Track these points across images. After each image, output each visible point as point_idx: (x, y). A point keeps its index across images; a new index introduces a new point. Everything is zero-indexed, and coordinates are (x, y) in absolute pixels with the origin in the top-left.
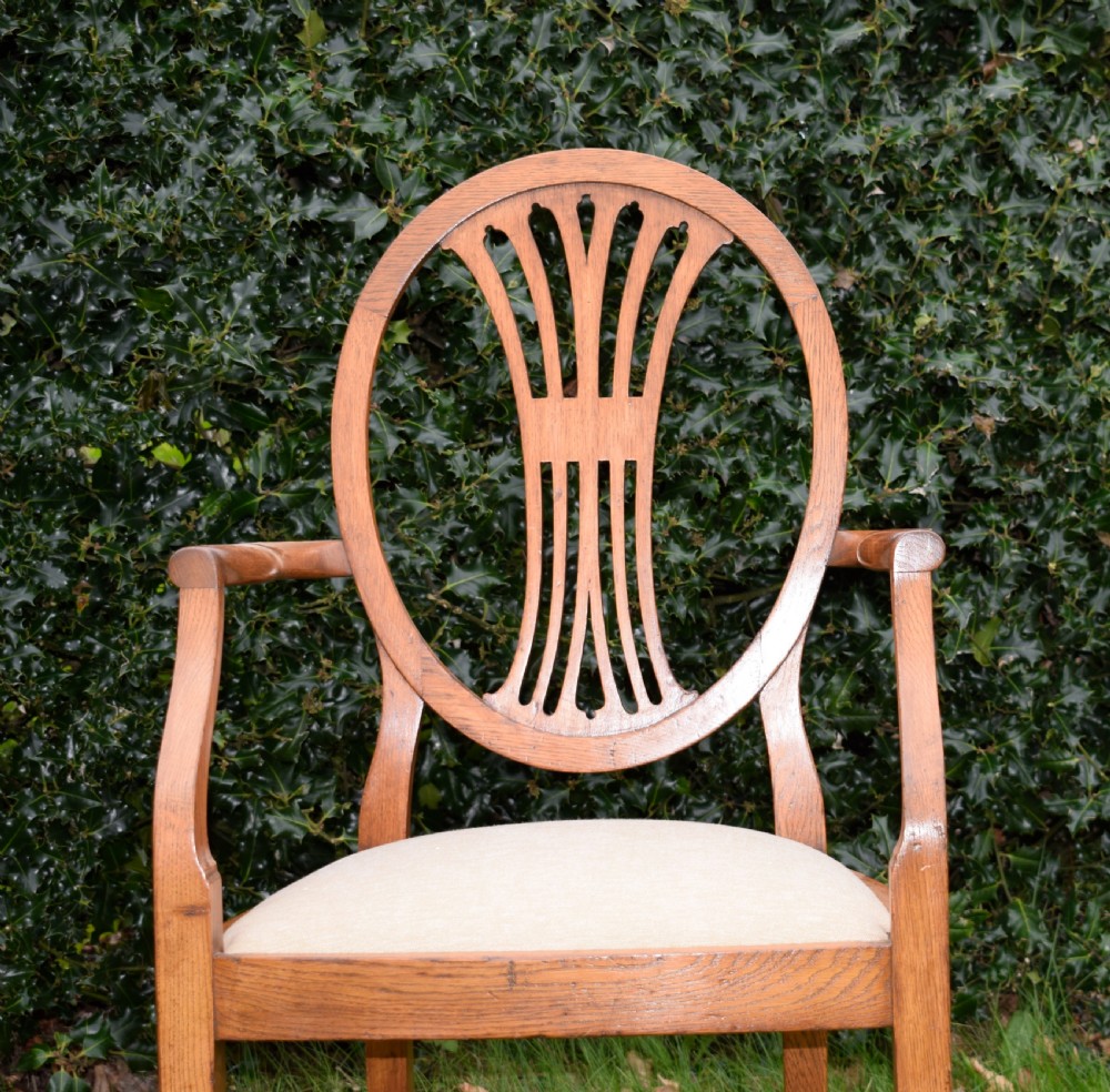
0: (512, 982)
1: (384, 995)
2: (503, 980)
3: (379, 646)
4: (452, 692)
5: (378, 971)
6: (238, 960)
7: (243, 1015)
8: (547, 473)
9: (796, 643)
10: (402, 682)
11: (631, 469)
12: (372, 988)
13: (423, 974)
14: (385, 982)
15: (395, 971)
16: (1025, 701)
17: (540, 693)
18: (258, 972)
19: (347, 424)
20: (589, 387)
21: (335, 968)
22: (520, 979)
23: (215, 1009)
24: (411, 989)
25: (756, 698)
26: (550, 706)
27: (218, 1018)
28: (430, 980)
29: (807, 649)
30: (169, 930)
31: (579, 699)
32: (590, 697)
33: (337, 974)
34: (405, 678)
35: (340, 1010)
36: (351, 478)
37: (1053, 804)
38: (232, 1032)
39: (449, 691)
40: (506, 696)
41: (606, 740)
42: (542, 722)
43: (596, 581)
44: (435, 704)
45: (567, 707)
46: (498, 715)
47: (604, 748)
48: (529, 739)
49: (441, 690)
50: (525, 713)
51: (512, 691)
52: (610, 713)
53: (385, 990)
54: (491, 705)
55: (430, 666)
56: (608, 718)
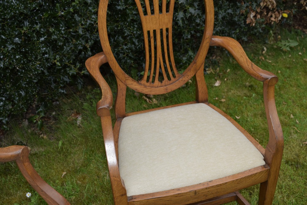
1: (168, 202)
2: (194, 194)
3: (116, 77)
4: (133, 83)
5: (166, 198)
8: (149, 32)
9: (203, 62)
10: (121, 83)
11: (167, 30)
12: (165, 201)
14: (168, 199)
15: (170, 197)
17: (151, 80)
19: (102, 28)
20: (157, 12)
21: (157, 199)
22: (197, 193)
24: (174, 199)
25: (195, 75)
26: (153, 82)
28: (178, 197)
29: (205, 63)
30: (117, 200)
31: (159, 79)
32: (161, 79)
33: (157, 200)
34: (122, 82)
36: (105, 41)
39: (132, 83)
40: (144, 81)
41: (165, 87)
42: (152, 85)
43: (161, 55)
44: (129, 86)
45: (157, 82)
46: (143, 86)
47: (165, 89)
48: (150, 90)
49: (131, 83)
50: (148, 84)
51: (145, 80)
52: (166, 81)
53: (168, 201)
54: (141, 84)
55: (127, 79)
56: (165, 83)
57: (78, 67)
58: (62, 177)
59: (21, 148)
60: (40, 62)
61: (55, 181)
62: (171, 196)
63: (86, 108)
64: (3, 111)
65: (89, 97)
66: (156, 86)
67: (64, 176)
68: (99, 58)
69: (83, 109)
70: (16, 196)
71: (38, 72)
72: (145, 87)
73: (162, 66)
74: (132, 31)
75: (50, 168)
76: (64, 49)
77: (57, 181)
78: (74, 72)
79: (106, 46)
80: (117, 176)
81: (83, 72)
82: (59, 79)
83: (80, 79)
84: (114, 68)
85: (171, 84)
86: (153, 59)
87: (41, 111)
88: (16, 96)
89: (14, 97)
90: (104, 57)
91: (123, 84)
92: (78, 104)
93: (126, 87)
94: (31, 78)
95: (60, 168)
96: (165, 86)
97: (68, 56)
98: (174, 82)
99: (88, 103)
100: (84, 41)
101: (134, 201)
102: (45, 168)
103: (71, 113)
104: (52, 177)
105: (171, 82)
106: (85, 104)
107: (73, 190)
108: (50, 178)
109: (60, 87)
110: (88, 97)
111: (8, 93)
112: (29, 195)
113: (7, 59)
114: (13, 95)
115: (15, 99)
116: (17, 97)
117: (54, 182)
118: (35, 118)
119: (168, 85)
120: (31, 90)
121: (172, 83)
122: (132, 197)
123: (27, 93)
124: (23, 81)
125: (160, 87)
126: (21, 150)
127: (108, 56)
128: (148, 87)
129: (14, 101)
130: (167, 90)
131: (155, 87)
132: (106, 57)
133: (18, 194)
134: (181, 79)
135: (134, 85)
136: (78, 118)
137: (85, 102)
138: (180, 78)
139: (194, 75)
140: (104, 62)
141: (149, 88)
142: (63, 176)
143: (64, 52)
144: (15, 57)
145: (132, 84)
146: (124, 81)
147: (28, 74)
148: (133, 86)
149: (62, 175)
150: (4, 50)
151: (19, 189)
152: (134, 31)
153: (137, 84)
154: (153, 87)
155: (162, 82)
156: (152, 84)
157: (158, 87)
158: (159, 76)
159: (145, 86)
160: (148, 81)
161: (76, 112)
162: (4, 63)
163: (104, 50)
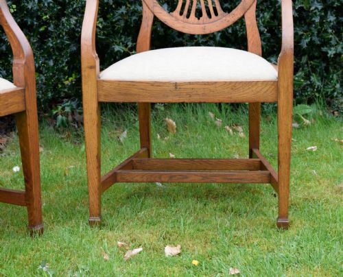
0: (176, 88)
2: (174, 87)
4: (161, 12)
5: (140, 84)
6: (104, 81)
12: (139, 89)
15: (145, 84)
16: (317, 20)
22: (178, 87)
23: (98, 93)
25: (243, 17)
26: (188, 17)
27: (98, 96)
28: (155, 87)
30: (85, 72)
31: (196, 14)
32: (199, 14)
34: (149, 8)
35: (131, 94)
37: (324, 49)
38: (102, 100)
44: (157, 16)
45: (193, 17)
46: (174, 19)
47: (202, 28)
48: (182, 25)
50: (181, 18)
51: (177, 12)
52: (204, 18)
54: (172, 15)
55: (156, 5)
66: (191, 22)
72: (177, 21)
91: (150, 11)
93: (153, 16)
105: (211, 20)
119: (206, 23)
121: (213, 22)
125: (196, 24)
128: (180, 22)
134: (224, 18)
138: (224, 16)
139: (242, 15)
146: (152, 8)
148: (162, 16)
153: (168, 15)
154: (187, 23)
156: (186, 19)
160: (181, 13)
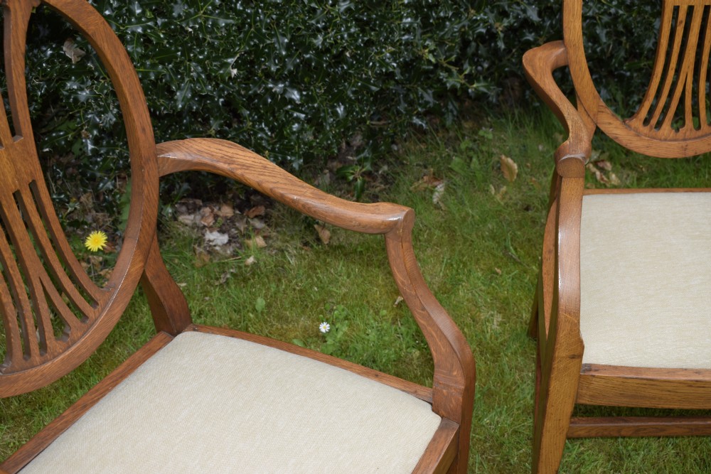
3: (577, 99)
5: (667, 384)
7: (591, 396)
8: (676, 10)
10: (587, 117)
12: (662, 390)
13: (691, 386)
14: (669, 388)
15: (676, 385)
17: (654, 121)
18: (603, 381)
21: (645, 382)
23: (578, 393)
24: (682, 391)
28: (693, 388)
30: (560, 364)
33: (645, 384)
35: (643, 397)
39: (610, 121)
40: (637, 122)
41: (683, 144)
42: (654, 134)
43: (692, 67)
44: (603, 128)
45: (666, 126)
46: (632, 132)
47: (682, 147)
48: (646, 144)
49: (607, 121)
50: (645, 130)
51: (640, 120)
52: (687, 130)
53: (669, 391)
54: (629, 127)
55: (604, 110)
56: (685, 133)
57: (466, 72)
58: (395, 306)
59: (404, 211)
60: (393, 49)
61: (379, 311)
62: (680, 382)
63: (456, 169)
64: (295, 144)
65: (467, 145)
66: (663, 138)
67: (399, 304)
68: (552, 53)
69: (451, 170)
70: (298, 324)
71: (387, 69)
72: (638, 136)
73: (687, 93)
74: (605, 7)
75: (370, 282)
76: (445, 27)
77: (384, 312)
78: (456, 83)
79: (574, 27)
80: (574, 313)
81: (475, 86)
82: (415, 96)
83: (452, 103)
84: (579, 80)
85: (699, 137)
86: (671, 73)
87: (366, 159)
88: (328, 114)
89: (325, 116)
90: (563, 52)
91: (589, 119)
92: (441, 157)
93: (594, 129)
94: (368, 80)
95: (392, 286)
96: (684, 140)
97: (450, 44)
98: (706, 135)
99: (462, 158)
100: (493, 15)
101: (594, 376)
102: (360, 280)
103: (423, 174)
104: (374, 302)
105: (699, 133)
106: (456, 159)
107: (416, 338)
108: (368, 302)
109: (415, 112)
110: (463, 146)
111: (316, 105)
112: (325, 328)
113: (332, 30)
114: (324, 111)
115: (326, 122)
116: (331, 117)
117: (377, 313)
118: (352, 171)
119: (690, 139)
120: (360, 108)
121: (702, 136)
122: (590, 367)
123: (348, 111)
124: (349, 84)
125: (670, 140)
126: (404, 213)
127: (571, 51)
128: (643, 137)
129: (324, 124)
130: (686, 149)
131: (660, 140)
132: (566, 52)
133: (301, 323)
135: (615, 128)
136: (436, 186)
137: (456, 156)
140: (562, 63)
141: (647, 138)
142: (396, 303)
143: (445, 34)
144: (348, 29)
145: (610, 123)
146: (594, 115)
147: (363, 71)
148: (611, 129)
149: (395, 301)
150: (333, 11)
151: (303, 312)
152: (610, 8)
153: (621, 127)
154: (654, 138)
155: (677, 130)
156: (654, 132)
157: (665, 140)
158: (676, 114)
159: (638, 134)
160: (646, 122)
161: (434, 174)
162: (325, 40)
163: (566, 35)
